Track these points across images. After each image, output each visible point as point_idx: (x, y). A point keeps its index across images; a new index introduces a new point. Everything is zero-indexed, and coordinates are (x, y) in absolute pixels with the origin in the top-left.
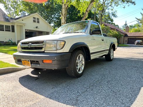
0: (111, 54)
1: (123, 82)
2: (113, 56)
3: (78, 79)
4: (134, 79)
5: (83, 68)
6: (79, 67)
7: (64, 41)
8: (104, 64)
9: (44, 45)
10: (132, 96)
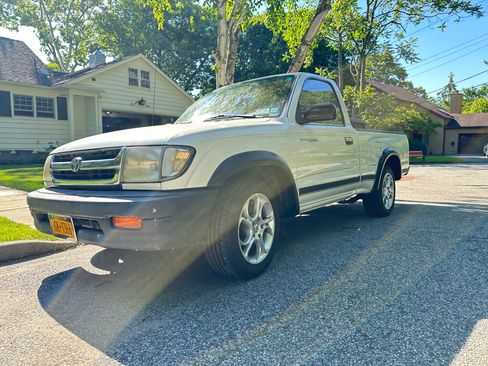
0: (386, 192)
1: (409, 299)
2: (391, 200)
3: (249, 283)
4: (456, 285)
5: (268, 246)
6: (250, 242)
7: (189, 149)
9: (118, 163)
10: (432, 355)
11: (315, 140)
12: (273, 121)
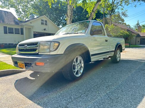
0: (118, 56)
1: (124, 88)
2: (119, 58)
3: (76, 82)
4: (139, 84)
5: (82, 71)
6: (76, 70)
7: (58, 42)
8: (109, 67)
9: (37, 47)
10: (131, 104)
11: (96, 40)
12: (83, 34)
